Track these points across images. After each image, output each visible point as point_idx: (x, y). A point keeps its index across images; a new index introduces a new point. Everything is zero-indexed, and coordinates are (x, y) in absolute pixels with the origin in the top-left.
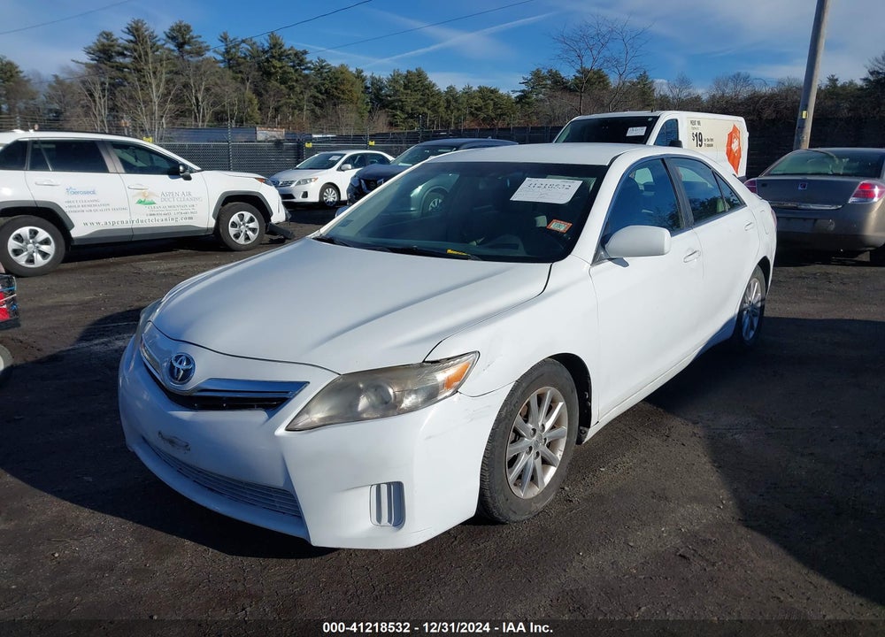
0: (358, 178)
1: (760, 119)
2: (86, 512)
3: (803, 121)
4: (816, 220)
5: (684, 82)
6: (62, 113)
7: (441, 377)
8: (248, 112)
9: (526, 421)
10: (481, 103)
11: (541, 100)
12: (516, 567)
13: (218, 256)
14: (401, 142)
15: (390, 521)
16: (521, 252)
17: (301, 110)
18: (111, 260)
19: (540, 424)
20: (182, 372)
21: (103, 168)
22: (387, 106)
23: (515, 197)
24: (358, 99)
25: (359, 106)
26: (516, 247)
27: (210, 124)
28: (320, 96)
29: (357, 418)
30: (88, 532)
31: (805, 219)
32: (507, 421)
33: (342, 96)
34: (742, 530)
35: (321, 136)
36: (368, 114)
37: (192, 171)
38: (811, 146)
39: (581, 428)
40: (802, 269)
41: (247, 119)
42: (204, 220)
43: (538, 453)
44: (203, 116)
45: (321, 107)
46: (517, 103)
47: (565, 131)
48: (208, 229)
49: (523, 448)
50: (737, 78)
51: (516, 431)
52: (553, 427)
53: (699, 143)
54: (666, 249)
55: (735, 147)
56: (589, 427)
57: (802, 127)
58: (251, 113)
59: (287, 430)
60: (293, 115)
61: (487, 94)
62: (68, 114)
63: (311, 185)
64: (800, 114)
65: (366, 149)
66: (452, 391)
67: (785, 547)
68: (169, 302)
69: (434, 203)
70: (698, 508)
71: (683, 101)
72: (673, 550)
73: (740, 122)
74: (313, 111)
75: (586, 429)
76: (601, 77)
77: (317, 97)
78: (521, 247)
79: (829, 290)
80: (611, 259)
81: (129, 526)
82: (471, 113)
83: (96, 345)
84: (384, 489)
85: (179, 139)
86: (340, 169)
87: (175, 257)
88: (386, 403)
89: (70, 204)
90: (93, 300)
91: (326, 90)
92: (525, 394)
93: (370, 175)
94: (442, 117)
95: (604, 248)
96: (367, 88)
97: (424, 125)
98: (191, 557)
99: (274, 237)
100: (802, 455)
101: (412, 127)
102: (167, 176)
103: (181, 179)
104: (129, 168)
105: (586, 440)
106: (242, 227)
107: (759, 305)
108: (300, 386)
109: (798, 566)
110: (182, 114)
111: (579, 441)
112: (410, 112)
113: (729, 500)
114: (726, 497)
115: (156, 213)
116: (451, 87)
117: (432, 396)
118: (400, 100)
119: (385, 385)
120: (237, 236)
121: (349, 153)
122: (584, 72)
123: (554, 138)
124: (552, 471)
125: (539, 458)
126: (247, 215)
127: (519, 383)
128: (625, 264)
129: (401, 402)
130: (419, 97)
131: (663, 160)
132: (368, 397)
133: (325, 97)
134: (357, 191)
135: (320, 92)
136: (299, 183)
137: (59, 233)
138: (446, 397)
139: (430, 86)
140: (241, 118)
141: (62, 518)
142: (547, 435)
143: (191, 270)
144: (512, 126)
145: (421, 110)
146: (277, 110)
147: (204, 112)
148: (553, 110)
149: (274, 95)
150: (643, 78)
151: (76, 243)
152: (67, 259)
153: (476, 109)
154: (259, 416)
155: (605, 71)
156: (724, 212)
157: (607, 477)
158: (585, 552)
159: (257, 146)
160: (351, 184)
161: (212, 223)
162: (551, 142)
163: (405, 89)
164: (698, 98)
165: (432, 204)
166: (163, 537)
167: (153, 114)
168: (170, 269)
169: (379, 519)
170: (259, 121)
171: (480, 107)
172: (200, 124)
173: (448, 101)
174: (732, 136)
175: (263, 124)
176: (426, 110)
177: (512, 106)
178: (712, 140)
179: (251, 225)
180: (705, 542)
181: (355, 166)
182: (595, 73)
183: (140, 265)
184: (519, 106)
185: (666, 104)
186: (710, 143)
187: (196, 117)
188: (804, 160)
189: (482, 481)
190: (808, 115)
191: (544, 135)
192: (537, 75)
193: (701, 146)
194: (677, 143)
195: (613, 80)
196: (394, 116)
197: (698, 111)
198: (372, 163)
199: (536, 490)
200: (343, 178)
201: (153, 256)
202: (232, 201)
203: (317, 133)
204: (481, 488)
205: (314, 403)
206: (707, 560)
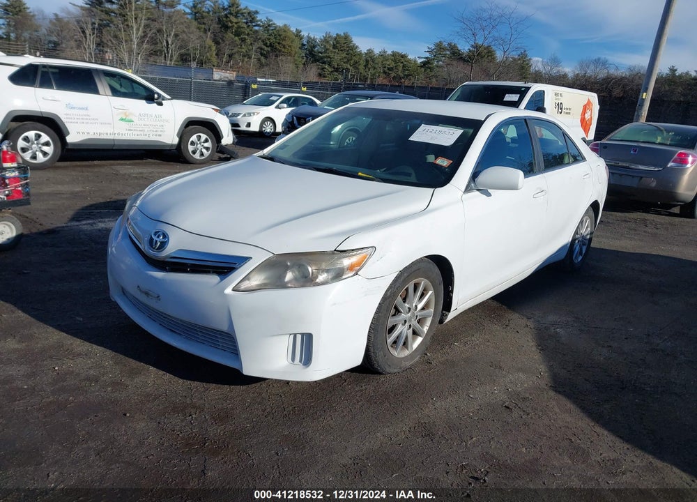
0: (291, 115)
1: (611, 96)
2: (78, 341)
3: (643, 100)
4: (641, 178)
5: (555, 61)
6: (59, 44)
7: (346, 262)
8: (207, 57)
9: (404, 302)
10: (393, 65)
11: (441, 67)
12: (387, 404)
13: (179, 166)
14: (327, 90)
15: (301, 361)
16: (413, 179)
17: (250, 58)
18: (96, 162)
19: (414, 305)
20: (159, 243)
21: (95, 91)
22: (318, 61)
23: (413, 138)
24: (296, 53)
25: (296, 58)
26: (409, 175)
27: (177, 63)
28: (266, 48)
29: (284, 286)
30: (79, 355)
31: (633, 176)
32: (391, 299)
33: (283, 50)
34: (552, 393)
35: (264, 80)
36: (302, 66)
37: (164, 99)
38: (647, 120)
39: (444, 312)
40: (627, 214)
41: (205, 62)
42: (170, 137)
43: (410, 325)
44: (172, 56)
45: (266, 57)
46: (421, 67)
47: (457, 92)
48: (172, 145)
49: (400, 321)
50: (597, 62)
51: (396, 308)
52: (423, 309)
53: (560, 110)
54: (520, 186)
55: (587, 116)
56: (449, 312)
57: (642, 105)
58: (209, 57)
59: (233, 290)
60: (243, 61)
61: (399, 58)
62: (64, 45)
63: (254, 118)
64: (641, 95)
65: (299, 93)
66: (353, 273)
67: (580, 407)
68: (149, 193)
69: (349, 140)
70: (522, 376)
71: (553, 77)
72: (501, 403)
73: (594, 97)
74: (259, 60)
75: (447, 313)
76: (489, 52)
77: (263, 49)
78: (414, 174)
79: (644, 232)
80: (478, 190)
81: (108, 353)
82: (384, 72)
83: (84, 225)
84: (299, 338)
85: (152, 73)
86: (277, 107)
87: (145, 164)
88: (306, 277)
89: (68, 116)
90: (81, 191)
91: (271, 44)
92: (406, 281)
93: (301, 114)
94: (361, 73)
95: (474, 181)
96: (303, 45)
97: (346, 78)
98: (153, 378)
99: (223, 155)
100: (603, 347)
101: (336, 79)
102: (144, 101)
103: (155, 104)
104: (115, 92)
105: (446, 321)
106: (199, 145)
107: (588, 237)
108: (245, 260)
109: (587, 420)
110: (155, 53)
111: (441, 322)
112: (336, 67)
113: (545, 372)
114: (543, 370)
115: (133, 129)
116: (370, 50)
117: (338, 275)
118: (329, 57)
119: (306, 265)
120: (194, 152)
121: (286, 95)
122: (476, 47)
123: (448, 97)
124: (419, 340)
125: (411, 330)
126: (204, 137)
127: (402, 272)
128: (489, 195)
129: (317, 277)
130: (344, 55)
131: (525, 120)
132: (293, 272)
133: (269, 49)
134: (290, 126)
135: (266, 45)
136: (245, 115)
137: (58, 138)
138: (349, 277)
139: (354, 48)
140: (202, 60)
141: (61, 344)
142: (419, 314)
143: (157, 175)
144: (415, 85)
145: (345, 66)
146: (230, 56)
147: (172, 53)
148: (449, 75)
149: (229, 45)
150: (523, 56)
151: (69, 147)
152: (62, 159)
153: (388, 69)
154: (213, 279)
155: (494, 48)
156: (569, 164)
157: (458, 349)
158: (437, 398)
159: (213, 84)
160: (285, 119)
161: (176, 141)
162: (445, 99)
163: (334, 48)
164: (565, 76)
165: (347, 140)
166: (133, 363)
167: (132, 51)
168: (141, 173)
169: (293, 359)
170: (216, 64)
171: (392, 68)
172: (168, 62)
173: (367, 61)
174: (586, 107)
175: (218, 66)
176: (349, 66)
177: (417, 69)
178: (570, 109)
179: (206, 145)
180: (524, 399)
181: (290, 106)
182: (485, 49)
183: (118, 168)
184: (423, 69)
185: (538, 78)
186: (568, 111)
187: (165, 57)
188: (639, 130)
189: (368, 339)
190: (647, 97)
191: (440, 93)
192: (439, 46)
193: (561, 113)
194: (542, 110)
195: (499, 55)
196: (323, 69)
197: (563, 86)
198: (303, 104)
199: (407, 353)
200: (280, 115)
201: (128, 162)
202: (193, 125)
203: (261, 78)
204: (367, 345)
205: (253, 273)
206: (524, 411)
